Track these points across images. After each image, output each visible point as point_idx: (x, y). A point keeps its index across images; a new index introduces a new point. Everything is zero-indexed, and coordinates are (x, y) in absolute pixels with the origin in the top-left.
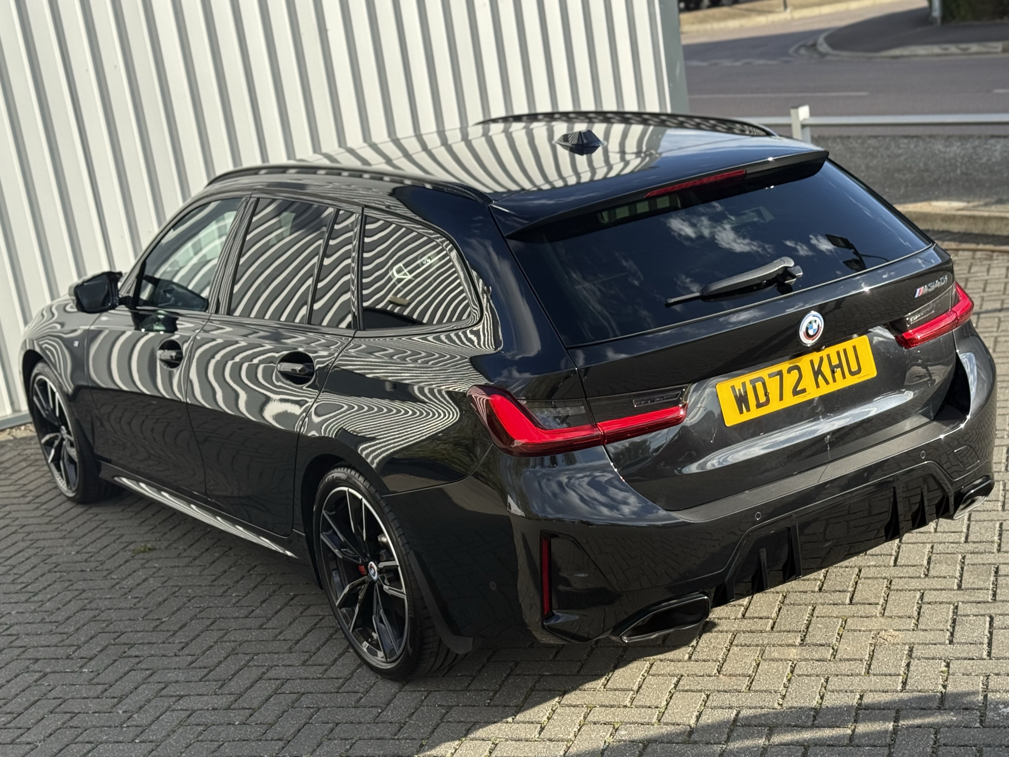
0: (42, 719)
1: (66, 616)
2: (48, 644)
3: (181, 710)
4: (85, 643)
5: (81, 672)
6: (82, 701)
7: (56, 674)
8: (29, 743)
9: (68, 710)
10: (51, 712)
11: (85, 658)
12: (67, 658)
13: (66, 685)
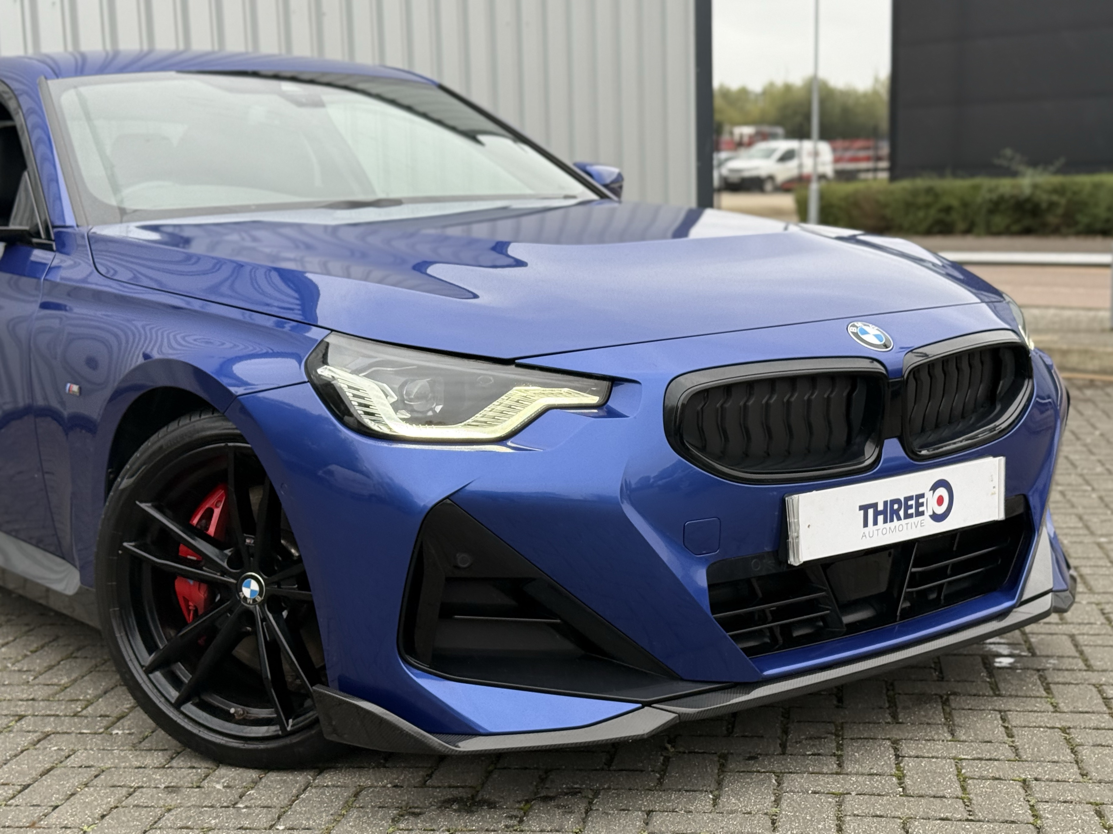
0: (73, 795)
1: (45, 665)
2: (31, 697)
3: (334, 786)
4: (98, 697)
5: (111, 734)
6: (136, 770)
7: (66, 736)
8: (66, 827)
9: (116, 783)
10: (86, 785)
11: (108, 716)
12: (76, 715)
13: (92, 749)
